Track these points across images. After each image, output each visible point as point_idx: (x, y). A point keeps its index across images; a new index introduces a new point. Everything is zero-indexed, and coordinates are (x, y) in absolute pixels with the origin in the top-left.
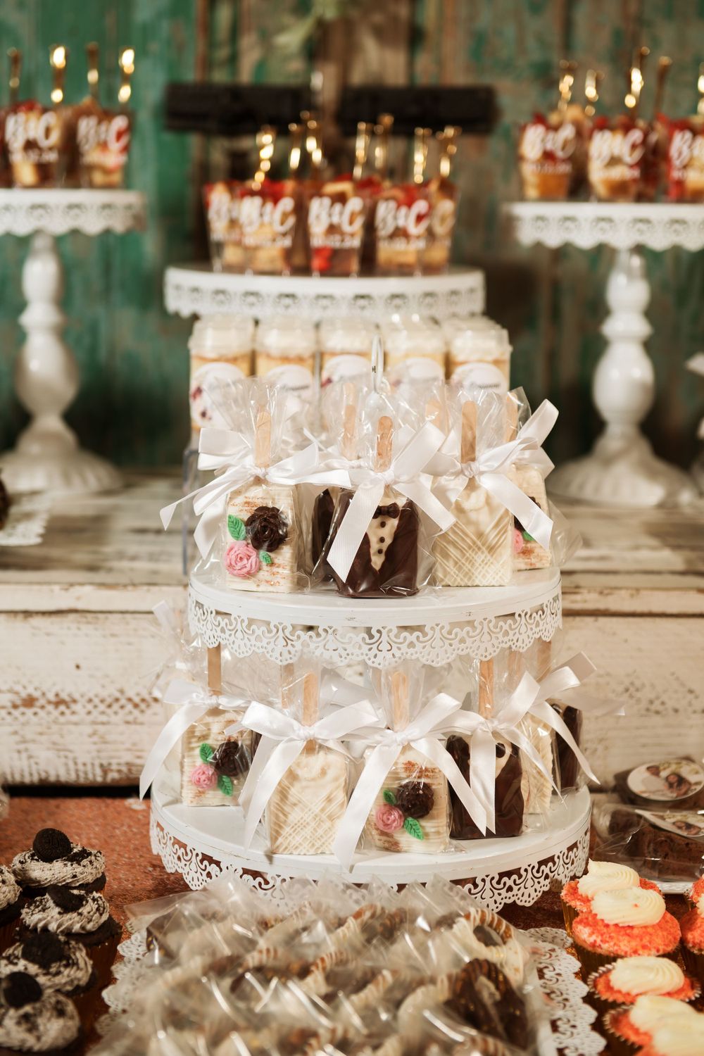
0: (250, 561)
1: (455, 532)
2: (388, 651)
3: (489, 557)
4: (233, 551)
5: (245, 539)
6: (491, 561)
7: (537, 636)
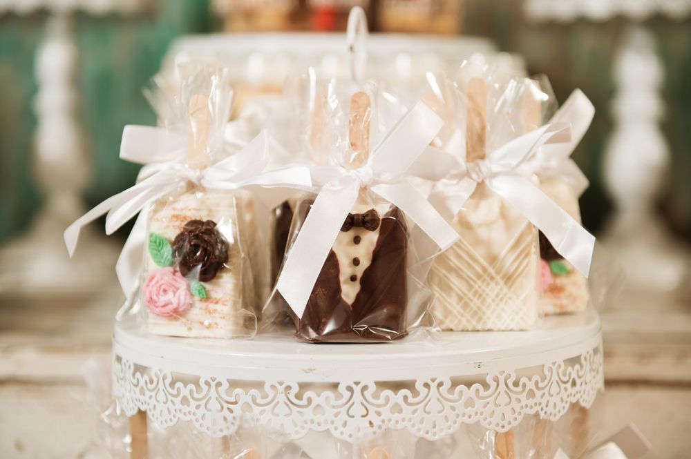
0: (177, 294)
1: (458, 256)
2: (363, 416)
3: (505, 289)
4: (154, 281)
5: (172, 264)
6: (508, 295)
7: (574, 400)
